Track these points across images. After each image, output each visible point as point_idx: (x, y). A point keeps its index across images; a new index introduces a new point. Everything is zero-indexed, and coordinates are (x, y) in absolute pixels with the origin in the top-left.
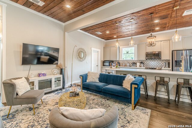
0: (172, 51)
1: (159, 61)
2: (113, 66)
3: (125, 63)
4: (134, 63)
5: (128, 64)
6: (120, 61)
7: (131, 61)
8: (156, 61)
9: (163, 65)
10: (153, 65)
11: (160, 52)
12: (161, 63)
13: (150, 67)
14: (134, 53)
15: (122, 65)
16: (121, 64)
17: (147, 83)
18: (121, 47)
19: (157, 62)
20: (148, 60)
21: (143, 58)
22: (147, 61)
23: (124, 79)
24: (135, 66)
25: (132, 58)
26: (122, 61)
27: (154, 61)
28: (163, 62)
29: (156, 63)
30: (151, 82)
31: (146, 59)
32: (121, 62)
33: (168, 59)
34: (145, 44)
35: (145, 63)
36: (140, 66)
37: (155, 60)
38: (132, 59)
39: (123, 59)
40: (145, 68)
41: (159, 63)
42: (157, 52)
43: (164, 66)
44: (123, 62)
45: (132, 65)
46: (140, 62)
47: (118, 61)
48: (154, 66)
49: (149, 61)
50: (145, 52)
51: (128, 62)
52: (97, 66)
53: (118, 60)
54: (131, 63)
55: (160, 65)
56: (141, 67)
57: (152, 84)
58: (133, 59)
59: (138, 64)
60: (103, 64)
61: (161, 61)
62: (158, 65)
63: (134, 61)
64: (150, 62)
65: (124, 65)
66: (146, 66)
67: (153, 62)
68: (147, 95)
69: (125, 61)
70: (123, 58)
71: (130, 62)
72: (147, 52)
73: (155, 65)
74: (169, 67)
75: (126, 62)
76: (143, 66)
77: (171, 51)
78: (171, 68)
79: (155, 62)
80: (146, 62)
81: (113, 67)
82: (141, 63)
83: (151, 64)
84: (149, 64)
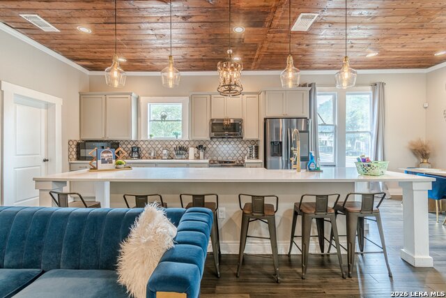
0: (265, 119)
1: (238, 143)
2: (104, 162)
3: (157, 149)
4: (180, 149)
5: (165, 152)
6: (142, 143)
7: (172, 143)
9: (245, 152)
10: (225, 152)
11: (241, 120)
12: (243, 149)
13: (220, 159)
14: (181, 119)
15: (147, 155)
16: (144, 152)
17: (220, 216)
18: (142, 99)
19: (235, 146)
20: (215, 140)
21: (204, 134)
22: (212, 143)
23: (126, 234)
24: (184, 156)
25: (176, 134)
26: (147, 143)
27: (227, 143)
28: (245, 146)
29: (232, 149)
30: (229, 210)
31: (211, 138)
32: (145, 146)
33: (255, 137)
34: (209, 97)
35: (207, 149)
36: (197, 155)
37: (230, 140)
38: (175, 136)
39: (151, 136)
40: (207, 161)
41: (237, 149)
42: (232, 121)
43: (248, 155)
44: (149, 146)
45: (177, 154)
46: (197, 144)
47: (134, 142)
48: (227, 155)
49: (217, 143)
50: (209, 119)
51: (164, 146)
52: (45, 160)
53: (133, 138)
54: (172, 149)
55: (240, 152)
56: (198, 158)
57: (231, 215)
58: (180, 137)
59: (192, 151)
60: (78, 153)
61: (243, 143)
62: (235, 152)
63: (182, 143)
64: (220, 146)
65: (152, 154)
66: (210, 156)
67: (225, 146)
68: (220, 255)
69: (157, 143)
70: (149, 134)
71: (169, 146)
72: (213, 118)
73: (230, 152)
74: (257, 157)
75: (159, 146)
76: (204, 156)
77: (263, 120)
78: (261, 160)
79: (230, 146)
80: (210, 146)
81: (100, 166)
82: (200, 147)
83: (222, 149)
84: (218, 149)
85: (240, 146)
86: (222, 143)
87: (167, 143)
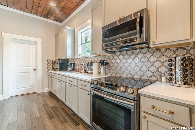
1: (149, 55)
6: (76, 60)
8: (140, 56)
9: (163, 70)
10: (130, 68)
12: (158, 64)
19: (145, 60)
27: (133, 56)
29: (140, 64)
41: (148, 64)
48: (133, 73)
49: (121, 57)
50: (102, 29)
55: (153, 69)
64: (124, 61)
65: (77, 68)
67: (130, 61)
73: (137, 69)
79: (137, 60)
80: (113, 61)
83: (127, 65)
84: (121, 65)
85: (153, 59)
86: (127, 57)
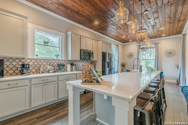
0: (102, 52)
4: (60, 65)
7: (54, 61)
25: (57, 56)
26: (34, 61)
32: (31, 63)
34: (79, 37)
39: (37, 55)
44: (36, 63)
46: (70, 62)
47: (20, 59)
51: (48, 63)
56: (72, 71)
58: (60, 58)
63: (61, 62)
69: (43, 61)
71: (52, 63)
72: (81, 48)
75: (44, 63)
82: (73, 64)
87: (51, 61)
